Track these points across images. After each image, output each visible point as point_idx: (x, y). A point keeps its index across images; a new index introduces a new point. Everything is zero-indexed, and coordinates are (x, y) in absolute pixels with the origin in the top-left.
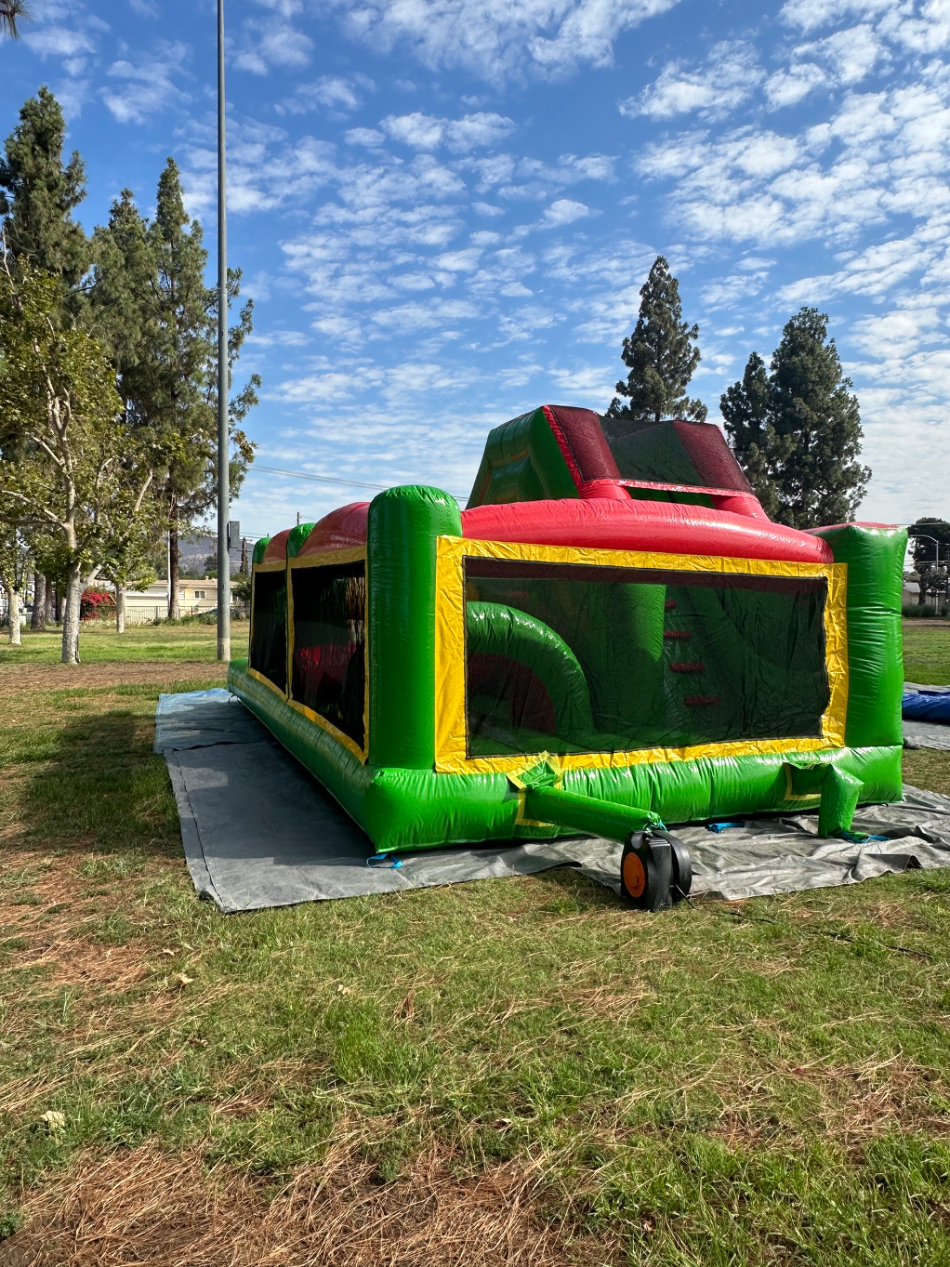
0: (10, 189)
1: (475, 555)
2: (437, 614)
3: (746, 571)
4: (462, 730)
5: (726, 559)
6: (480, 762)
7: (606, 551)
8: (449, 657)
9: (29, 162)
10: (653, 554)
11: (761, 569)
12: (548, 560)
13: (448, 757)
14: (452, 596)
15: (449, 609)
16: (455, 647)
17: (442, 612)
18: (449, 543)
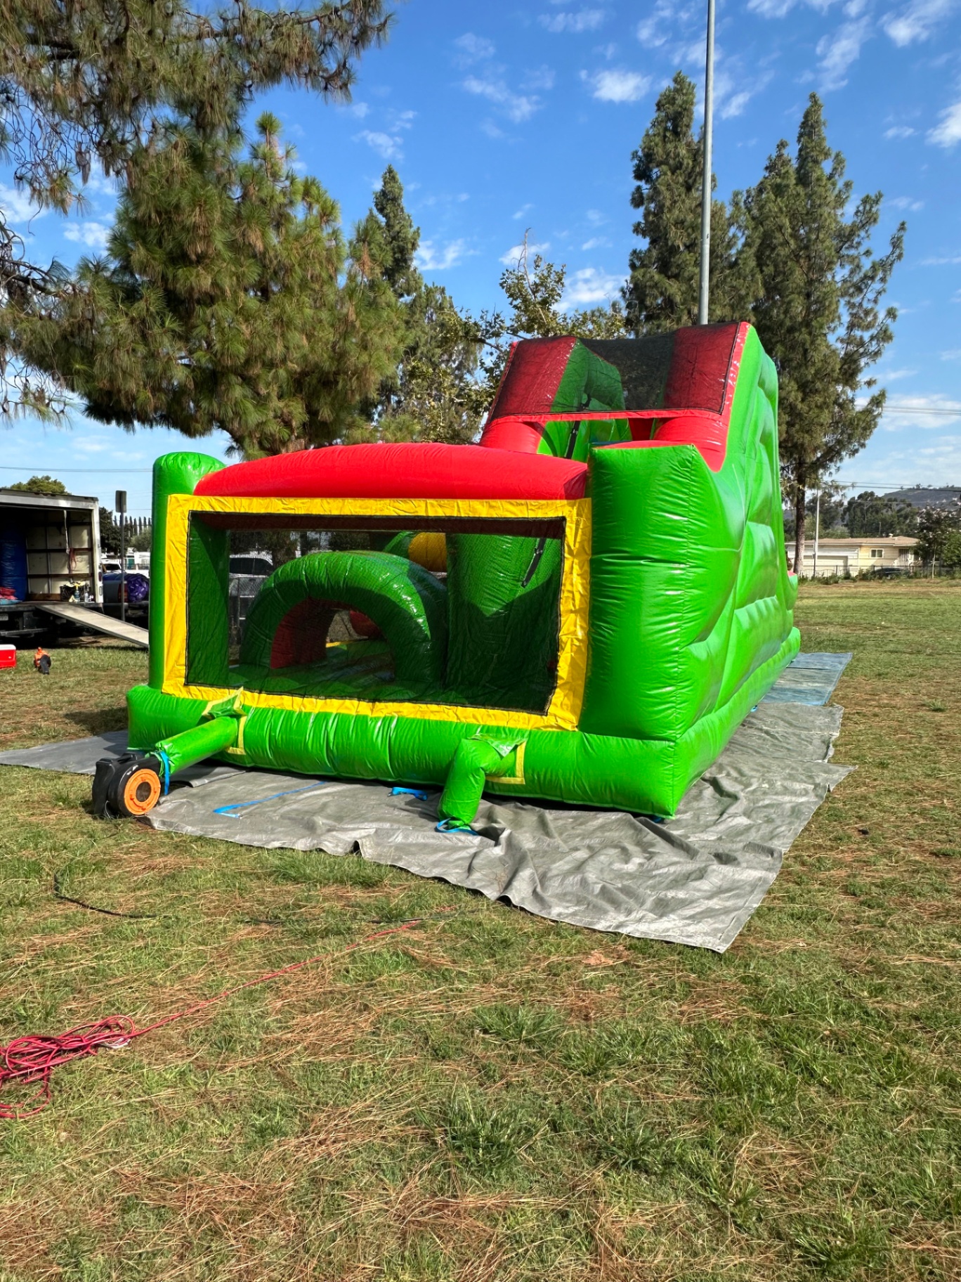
0: (647, 182)
1: (199, 509)
2: (167, 560)
3: (455, 514)
4: (183, 660)
5: (429, 501)
6: (193, 688)
7: (305, 500)
8: (175, 598)
9: (659, 151)
10: (350, 500)
11: (475, 510)
12: (255, 511)
13: (172, 682)
14: (178, 545)
15: (176, 557)
16: (180, 589)
17: (170, 558)
18: (178, 501)
